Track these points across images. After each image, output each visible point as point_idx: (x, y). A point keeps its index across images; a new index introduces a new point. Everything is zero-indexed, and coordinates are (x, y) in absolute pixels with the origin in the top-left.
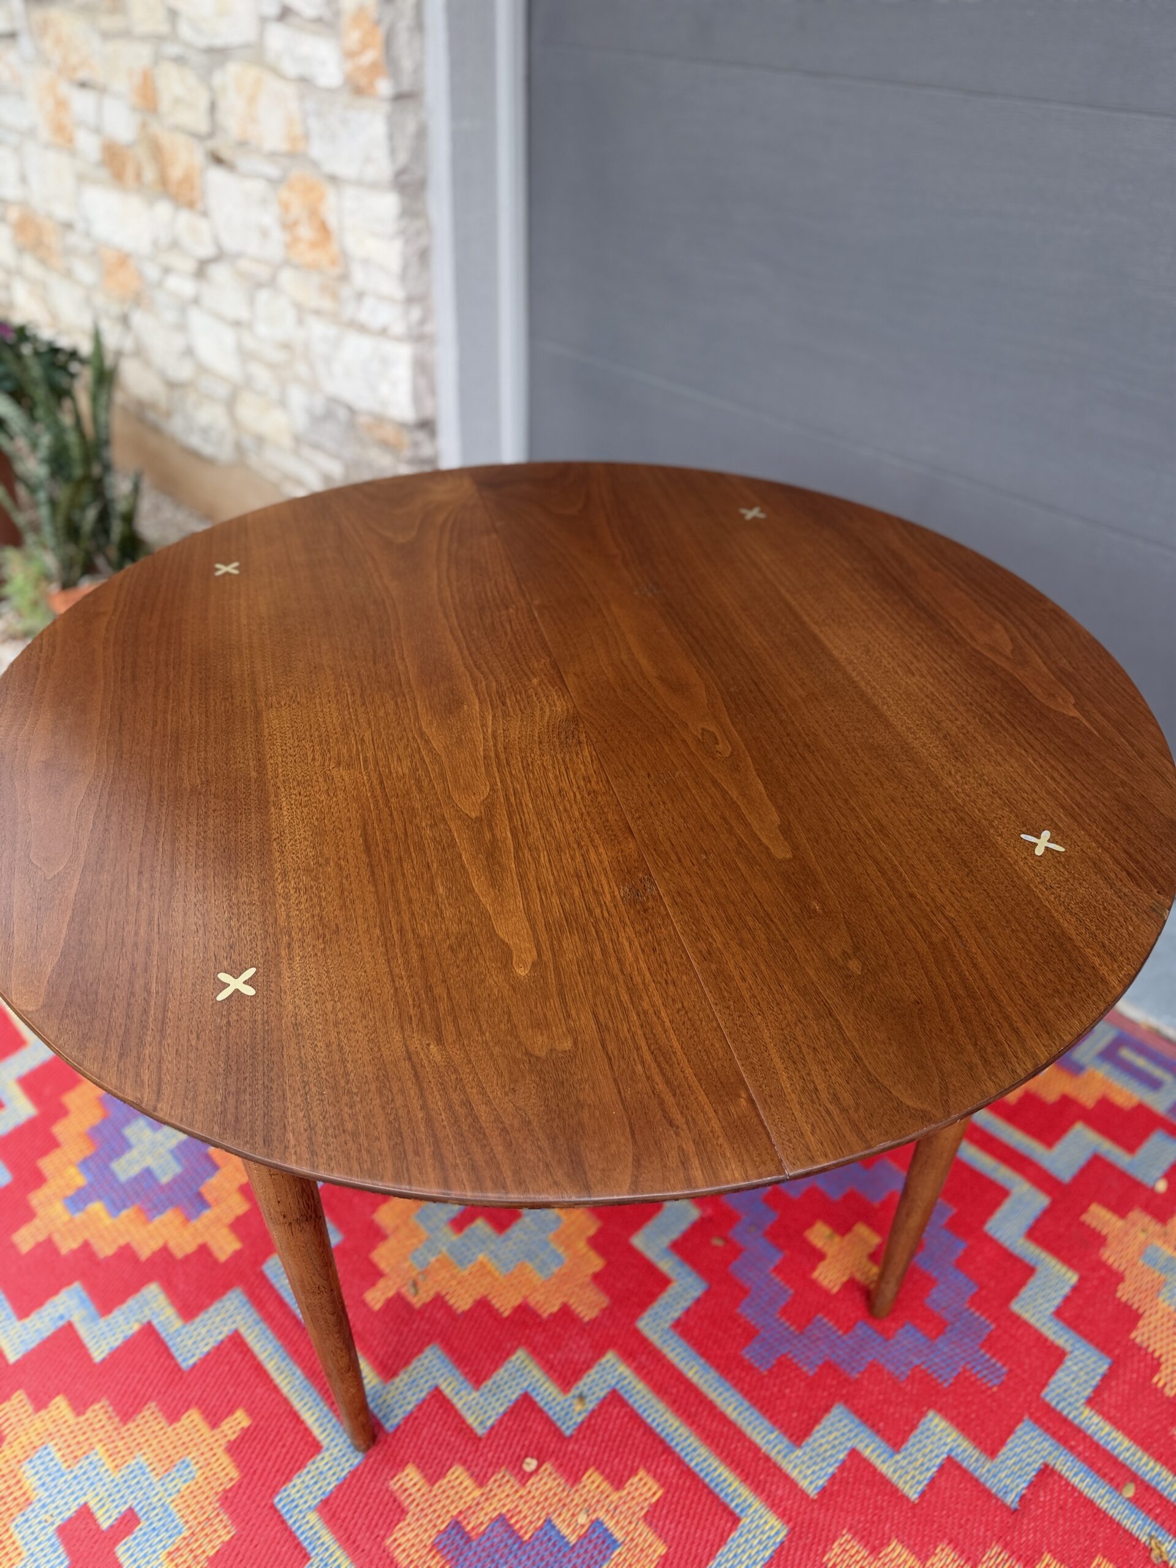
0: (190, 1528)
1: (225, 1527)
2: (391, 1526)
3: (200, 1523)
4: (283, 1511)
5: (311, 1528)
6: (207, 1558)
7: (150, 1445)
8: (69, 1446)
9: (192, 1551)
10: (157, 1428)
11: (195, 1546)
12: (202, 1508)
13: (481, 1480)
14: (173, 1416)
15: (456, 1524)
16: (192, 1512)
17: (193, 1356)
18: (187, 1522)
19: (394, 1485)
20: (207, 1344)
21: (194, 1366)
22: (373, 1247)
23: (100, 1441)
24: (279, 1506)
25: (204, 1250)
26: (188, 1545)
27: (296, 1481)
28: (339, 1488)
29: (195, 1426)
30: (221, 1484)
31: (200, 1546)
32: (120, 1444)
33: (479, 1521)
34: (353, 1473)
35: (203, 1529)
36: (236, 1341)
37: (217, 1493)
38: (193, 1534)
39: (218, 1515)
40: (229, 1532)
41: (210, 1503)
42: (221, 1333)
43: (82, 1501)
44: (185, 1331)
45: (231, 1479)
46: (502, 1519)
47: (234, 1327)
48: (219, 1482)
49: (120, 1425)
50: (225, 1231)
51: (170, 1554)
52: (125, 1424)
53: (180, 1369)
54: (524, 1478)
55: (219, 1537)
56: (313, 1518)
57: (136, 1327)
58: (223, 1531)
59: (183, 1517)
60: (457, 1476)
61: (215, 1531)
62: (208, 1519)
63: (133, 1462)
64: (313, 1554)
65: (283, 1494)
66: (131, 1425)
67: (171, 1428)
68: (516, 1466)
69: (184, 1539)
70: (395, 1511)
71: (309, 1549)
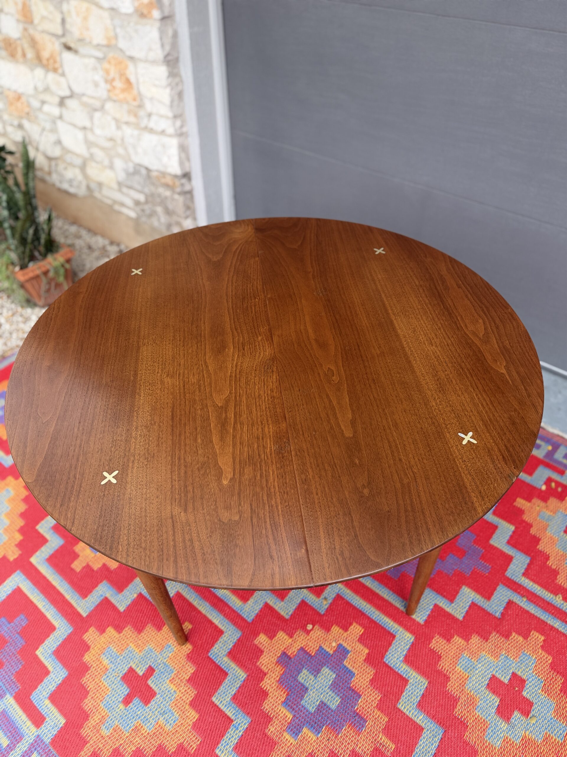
0: (176, 670)
1: (191, 667)
2: (258, 658)
3: (180, 668)
4: (213, 658)
5: (226, 663)
6: (186, 680)
7: (152, 641)
8: (118, 646)
9: (179, 678)
10: (154, 634)
11: (180, 676)
12: (180, 662)
13: (291, 636)
14: (159, 628)
15: (284, 653)
16: (176, 664)
18: (175, 668)
19: (256, 642)
23: (131, 642)
24: (211, 656)
26: (177, 676)
27: (216, 646)
28: (234, 646)
30: (186, 652)
31: (182, 676)
32: (140, 642)
33: (293, 651)
34: (239, 640)
35: (182, 670)
37: (184, 655)
38: (178, 672)
39: (187, 663)
40: (193, 669)
41: (183, 660)
43: (129, 666)
45: (189, 649)
46: (302, 649)
47: (176, 590)
49: (138, 635)
51: (170, 681)
52: (140, 634)
54: (308, 632)
55: (189, 671)
56: (226, 659)
57: (135, 596)
58: (190, 669)
59: (172, 666)
60: (281, 635)
61: (187, 669)
62: (183, 665)
63: (147, 648)
64: (229, 672)
65: (212, 652)
66: (142, 634)
67: (159, 634)
68: (304, 628)
69: (175, 674)
70: (259, 652)
71: (227, 671)
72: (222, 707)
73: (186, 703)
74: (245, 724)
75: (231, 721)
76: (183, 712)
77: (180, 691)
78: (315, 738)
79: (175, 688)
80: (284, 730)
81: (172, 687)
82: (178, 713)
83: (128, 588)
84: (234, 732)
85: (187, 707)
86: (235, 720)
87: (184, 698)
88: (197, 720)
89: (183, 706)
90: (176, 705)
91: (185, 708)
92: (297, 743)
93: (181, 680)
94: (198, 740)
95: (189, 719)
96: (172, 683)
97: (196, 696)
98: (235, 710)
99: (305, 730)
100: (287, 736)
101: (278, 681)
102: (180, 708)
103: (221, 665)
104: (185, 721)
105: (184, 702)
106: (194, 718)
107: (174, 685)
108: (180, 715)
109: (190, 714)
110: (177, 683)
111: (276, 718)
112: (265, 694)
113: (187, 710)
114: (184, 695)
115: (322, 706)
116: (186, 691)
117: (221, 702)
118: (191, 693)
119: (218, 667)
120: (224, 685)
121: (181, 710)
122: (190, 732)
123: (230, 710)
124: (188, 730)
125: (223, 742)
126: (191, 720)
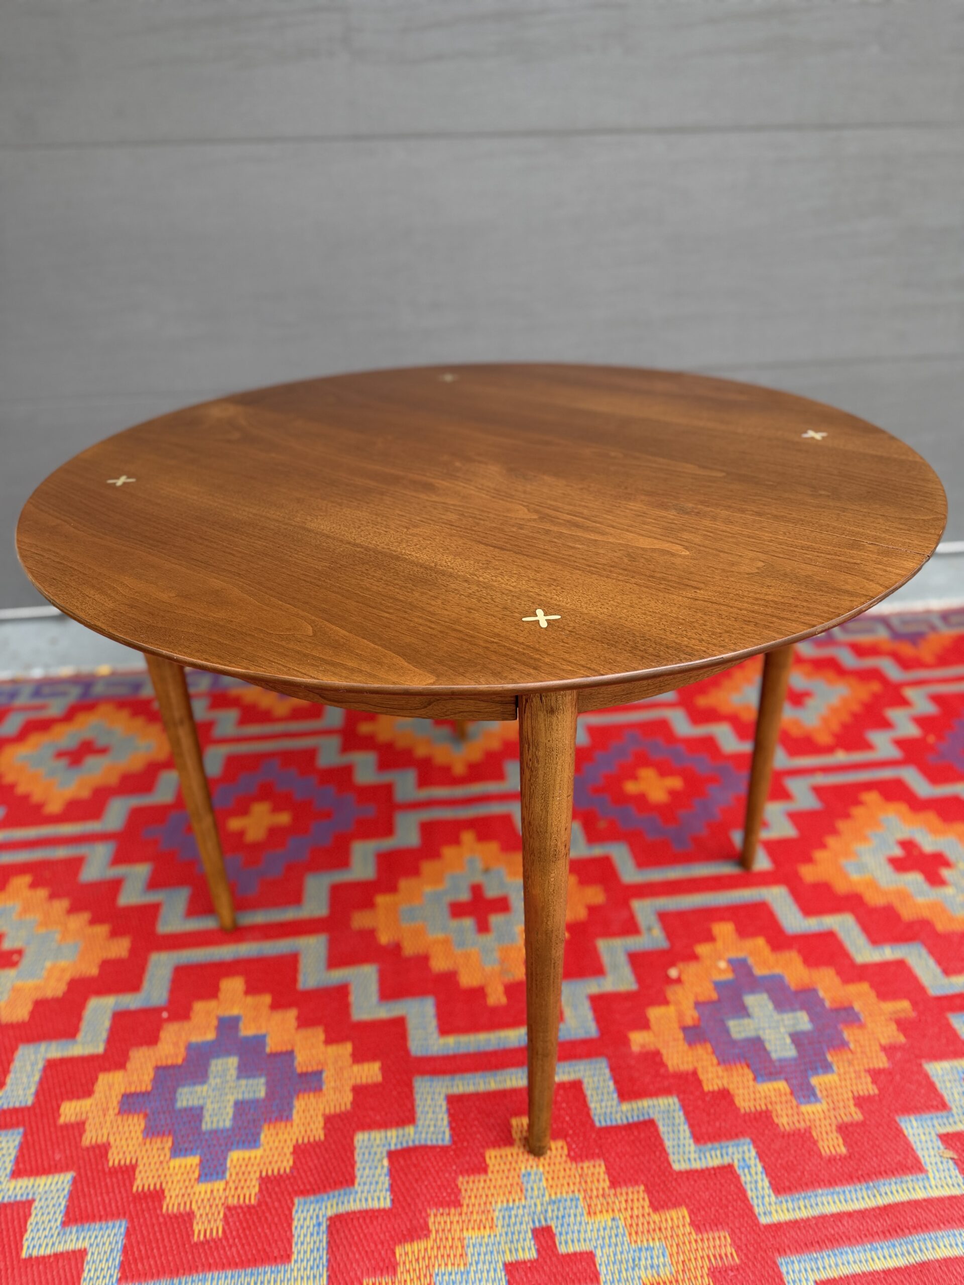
0: (579, 1191)
1: (594, 1166)
2: (662, 1064)
3: (580, 1183)
6: (610, 1188)
7: (493, 1195)
8: (449, 1256)
9: (597, 1197)
10: (482, 1184)
11: (595, 1192)
12: (570, 1176)
13: (665, 1002)
14: (482, 1168)
15: (684, 1029)
16: (568, 1184)
17: (444, 1133)
18: (573, 1191)
19: (636, 1049)
20: (442, 1119)
21: (452, 1136)
22: (457, 983)
23: (462, 1230)
24: (603, 1124)
25: (359, 1091)
26: (591, 1198)
27: (592, 1105)
28: (616, 1082)
29: (501, 1157)
30: (561, 1156)
31: (597, 1189)
32: (475, 1216)
33: (691, 1015)
35: (586, 1182)
36: (454, 1101)
37: (566, 1162)
38: (585, 1191)
39: (582, 1168)
40: (600, 1166)
41: (570, 1169)
42: (441, 1106)
43: (500, 1265)
44: (420, 1129)
45: (562, 1148)
46: (697, 1004)
47: (443, 1096)
48: (559, 1157)
49: (459, 1210)
50: (356, 1068)
51: (589, 1213)
52: (461, 1206)
53: (447, 1147)
54: (679, 981)
55: (599, 1173)
56: (625, 1107)
57: (386, 1162)
58: (597, 1170)
59: (567, 1192)
60: (654, 1013)
61: (593, 1174)
62: (581, 1176)
63: (497, 1213)
64: (652, 1116)
65: (596, 1119)
66: (465, 1202)
67: (490, 1174)
68: (669, 981)
69: (585, 1198)
70: (653, 1058)
71: (646, 1117)
72: (697, 1165)
73: (649, 1214)
74: (749, 1151)
75: (730, 1167)
76: (660, 1229)
77: (620, 1210)
78: (836, 1077)
79: (608, 1217)
80: (797, 1107)
81: (605, 1219)
82: (653, 1239)
83: (358, 1165)
84: (750, 1174)
85: (656, 1217)
86: (733, 1160)
87: (636, 1212)
88: (690, 1218)
89: (648, 1223)
90: (637, 1233)
91: (654, 1222)
92: (828, 1103)
93: (603, 1196)
94: (725, 1237)
95: (678, 1227)
96: (595, 1213)
97: (648, 1191)
98: (716, 1149)
99: (814, 1081)
100: (806, 1108)
101: (719, 1064)
102: (648, 1231)
103: (631, 1120)
104: (678, 1236)
105: (643, 1215)
106: (684, 1217)
107: (601, 1212)
108: (660, 1239)
109: (672, 1219)
110: (602, 1205)
111: (771, 1103)
112: (725, 1095)
113: (661, 1221)
114: (632, 1209)
115: (797, 1038)
116: (626, 1201)
117: (689, 1160)
118: (638, 1196)
119: (630, 1127)
120: (665, 1137)
121: (654, 1230)
122: (702, 1240)
123: (711, 1157)
124: (696, 1241)
125: (754, 1202)
126: (684, 1226)
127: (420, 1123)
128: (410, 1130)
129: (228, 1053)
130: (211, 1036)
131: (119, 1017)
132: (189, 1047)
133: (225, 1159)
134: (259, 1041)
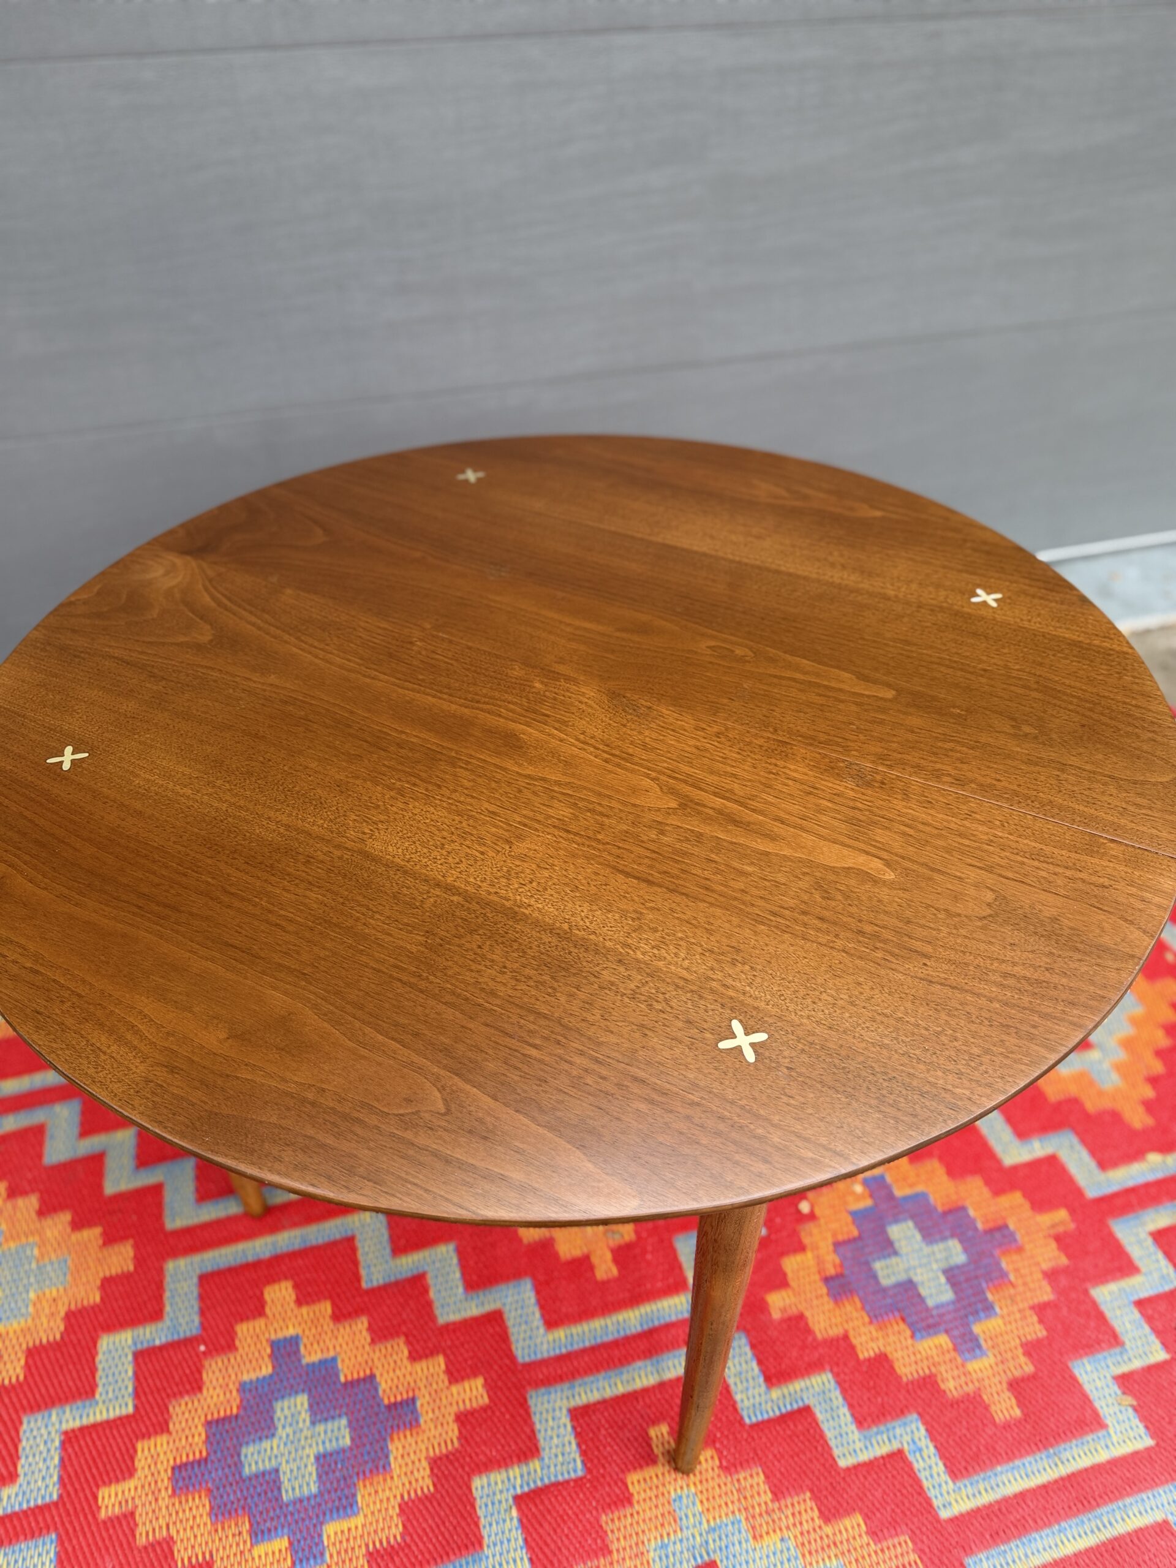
0: (739, 1510)
1: (751, 1476)
2: (808, 1331)
3: (739, 1500)
4: (760, 1418)
5: (784, 1397)
6: (772, 1501)
7: (643, 1531)
9: (761, 1515)
10: (629, 1519)
11: (757, 1510)
12: (726, 1494)
13: (801, 1248)
14: (625, 1499)
15: (827, 1280)
16: (726, 1504)
17: (575, 1460)
18: (733, 1512)
19: (776, 1315)
20: (570, 1443)
21: (584, 1463)
22: (556, 1255)
24: (754, 1420)
25: (463, 1419)
26: (754, 1517)
27: (738, 1397)
28: (760, 1362)
29: (645, 1480)
30: (713, 1469)
31: (759, 1505)
33: (831, 1262)
34: (753, 1346)
35: (745, 1498)
36: (579, 1415)
37: (719, 1476)
38: (746, 1509)
39: (738, 1480)
40: (758, 1474)
41: (725, 1484)
42: (565, 1426)
44: (546, 1460)
45: (712, 1458)
46: (837, 1245)
47: (565, 1411)
48: (710, 1471)
49: (608, 1559)
50: (454, 1389)
51: (755, 1537)
52: (610, 1552)
53: (581, 1479)
54: (812, 1216)
55: (758, 1484)
56: (775, 1393)
57: (513, 1513)
58: (755, 1480)
59: (727, 1515)
60: (791, 1264)
61: (752, 1486)
62: (739, 1491)
63: (652, 1554)
64: (807, 1402)
65: (745, 1414)
66: (614, 1547)
67: (636, 1507)
68: (802, 1218)
69: (747, 1519)
70: (797, 1323)
71: (801, 1404)
72: (864, 1457)
73: (820, 1527)
74: (918, 1429)
75: (900, 1452)
76: (835, 1544)
77: (788, 1528)
78: (1000, 1321)
79: (776, 1537)
80: (963, 1366)
81: (772, 1542)
82: (829, 1557)
83: (483, 1521)
84: (923, 1459)
85: (828, 1530)
86: (902, 1443)
87: (805, 1527)
88: (866, 1524)
89: (821, 1538)
90: (810, 1553)
91: (828, 1536)
92: (995, 1356)
93: (767, 1512)
94: (906, 1542)
95: (854, 1538)
96: (761, 1536)
97: (815, 1497)
98: (882, 1433)
99: (977, 1329)
100: (973, 1366)
101: (871, 1322)
102: (823, 1549)
103: (784, 1411)
104: (855, 1549)
105: (814, 1530)
106: (859, 1525)
107: (768, 1533)
108: (836, 1556)
109: (846, 1530)
110: (767, 1523)
111: (934, 1365)
112: (882, 1361)
113: (834, 1534)
114: (801, 1523)
115: (952, 1275)
116: (793, 1514)
117: (855, 1451)
118: (804, 1506)
119: (784, 1419)
120: (825, 1427)
121: (829, 1546)
122: (882, 1550)
123: (878, 1443)
124: (876, 1552)
125: (932, 1493)
126: (860, 1536)
127: (545, 1454)
128: (535, 1465)
129: (294, 1391)
130: (267, 1370)
131: (143, 1357)
132: (242, 1388)
133: (320, 1536)
134: (328, 1366)
